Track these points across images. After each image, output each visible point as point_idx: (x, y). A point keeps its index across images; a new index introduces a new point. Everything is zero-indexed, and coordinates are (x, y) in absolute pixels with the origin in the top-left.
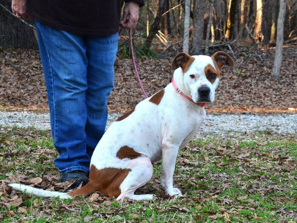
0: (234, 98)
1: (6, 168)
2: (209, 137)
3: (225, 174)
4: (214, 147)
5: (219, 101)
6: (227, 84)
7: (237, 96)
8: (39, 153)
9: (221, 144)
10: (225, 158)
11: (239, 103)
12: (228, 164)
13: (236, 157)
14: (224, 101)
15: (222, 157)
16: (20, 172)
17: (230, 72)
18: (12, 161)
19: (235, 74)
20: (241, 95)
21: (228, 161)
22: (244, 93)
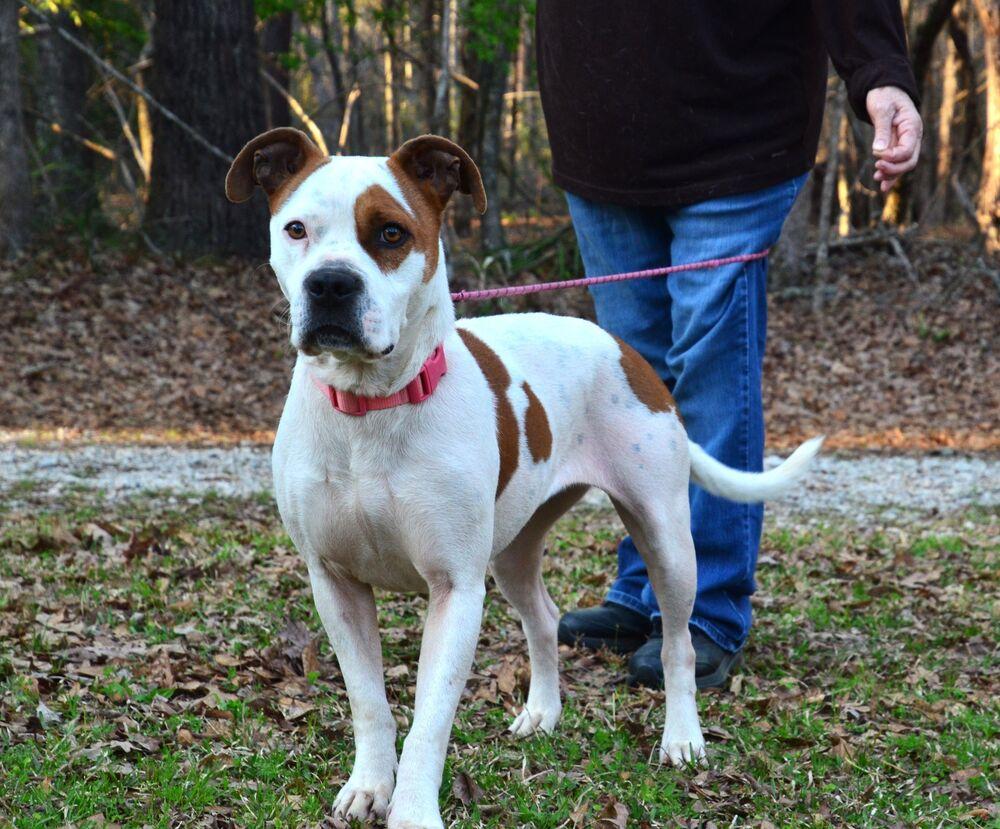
0: (906, 407)
1: (175, 610)
2: (815, 525)
3: (855, 631)
4: (828, 552)
5: (856, 416)
6: (886, 362)
7: (917, 401)
8: (278, 569)
9: (850, 542)
10: (859, 587)
11: (923, 420)
12: (867, 603)
13: (896, 581)
14: (876, 415)
15: (851, 582)
16: (218, 624)
17: (895, 325)
18: (198, 590)
19: (911, 331)
20: (930, 397)
21: (871, 593)
22: (939, 390)
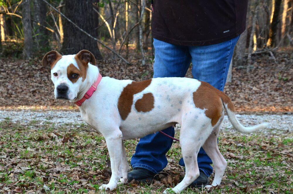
0: (275, 100)
1: (76, 158)
2: (252, 135)
3: (269, 167)
4: (258, 143)
5: (261, 102)
6: (269, 87)
7: (279, 98)
8: (103, 146)
9: (264, 140)
10: (268, 153)
11: (280, 104)
12: (271, 159)
13: (280, 152)
14: (266, 102)
15: (266, 152)
16: (88, 162)
17: (271, 76)
18: (82, 152)
19: (276, 78)
20: (283, 97)
21: (272, 155)
22: (285, 95)
